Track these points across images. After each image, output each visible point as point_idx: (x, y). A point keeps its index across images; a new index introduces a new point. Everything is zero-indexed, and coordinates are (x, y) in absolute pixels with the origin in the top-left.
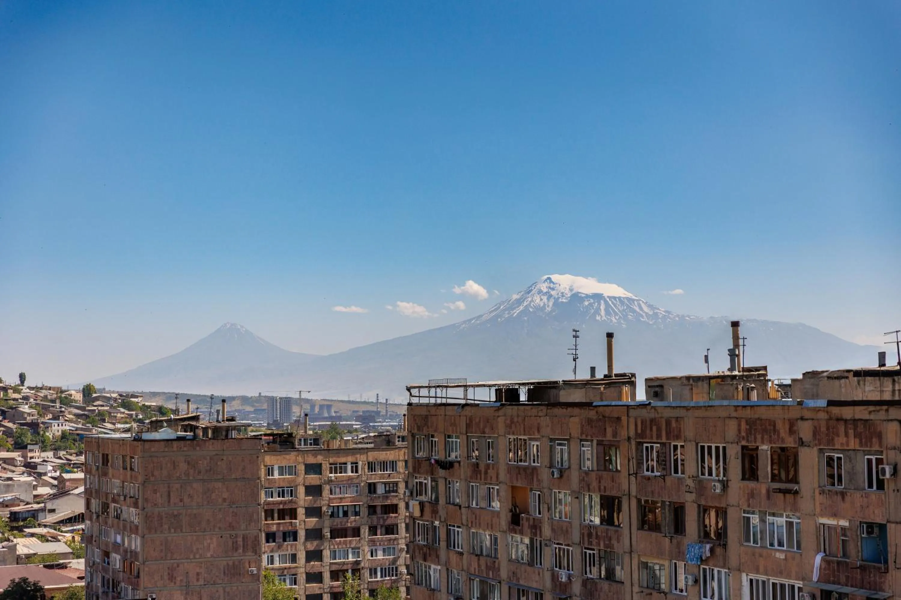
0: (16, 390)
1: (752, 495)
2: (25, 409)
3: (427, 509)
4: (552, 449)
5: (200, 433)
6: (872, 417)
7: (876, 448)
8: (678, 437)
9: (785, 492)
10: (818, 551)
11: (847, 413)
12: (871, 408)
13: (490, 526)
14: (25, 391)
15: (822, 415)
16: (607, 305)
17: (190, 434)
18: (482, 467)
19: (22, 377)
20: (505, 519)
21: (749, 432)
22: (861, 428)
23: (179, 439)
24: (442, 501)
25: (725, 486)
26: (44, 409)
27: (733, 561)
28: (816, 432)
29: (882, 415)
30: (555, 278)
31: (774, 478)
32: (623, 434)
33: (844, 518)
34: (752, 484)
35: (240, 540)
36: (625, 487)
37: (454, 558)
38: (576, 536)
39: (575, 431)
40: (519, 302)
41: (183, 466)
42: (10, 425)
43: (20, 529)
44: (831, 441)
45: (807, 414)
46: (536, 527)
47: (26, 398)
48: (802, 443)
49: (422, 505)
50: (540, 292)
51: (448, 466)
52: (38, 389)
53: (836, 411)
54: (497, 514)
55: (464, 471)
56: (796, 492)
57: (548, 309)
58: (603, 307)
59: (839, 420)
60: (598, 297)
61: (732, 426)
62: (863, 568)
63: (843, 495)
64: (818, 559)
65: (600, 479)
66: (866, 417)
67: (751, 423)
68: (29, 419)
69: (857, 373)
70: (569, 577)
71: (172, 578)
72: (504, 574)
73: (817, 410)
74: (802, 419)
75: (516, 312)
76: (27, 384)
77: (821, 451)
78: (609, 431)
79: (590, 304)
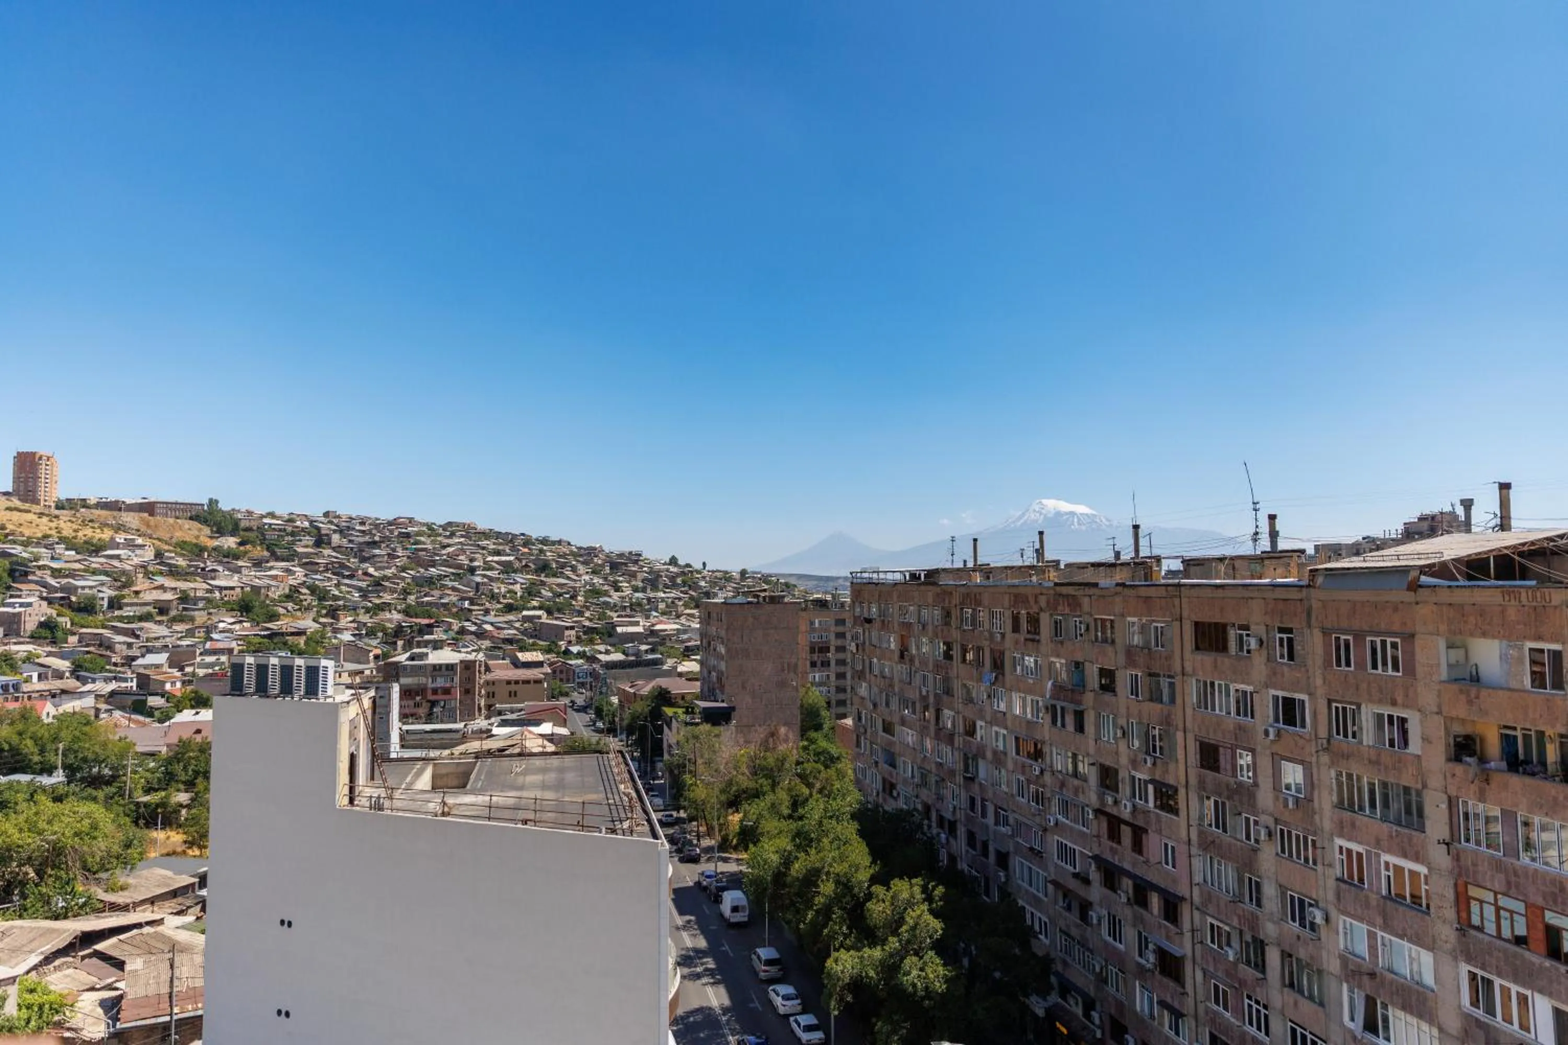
0: (698, 572)
1: (1017, 642)
2: (703, 584)
3: (860, 648)
4: (919, 612)
5: (761, 599)
6: (1076, 593)
7: (1078, 613)
8: (980, 605)
9: (1033, 640)
10: (1050, 679)
11: (1065, 590)
12: (1077, 587)
13: (890, 659)
14: (706, 572)
15: (1052, 592)
16: (1079, 520)
17: (756, 600)
18: (886, 622)
19: (704, 564)
20: (896, 656)
21: (1015, 602)
22: (1071, 600)
23: (749, 603)
24: (867, 643)
25: (1003, 635)
26: (713, 583)
27: (1008, 685)
28: (1048, 602)
29: (1081, 592)
30: (1045, 501)
31: (1028, 632)
32: (954, 602)
33: (1063, 658)
34: (1016, 635)
35: (786, 666)
36: (955, 636)
37: (873, 678)
38: (931, 667)
39: (930, 600)
40: (1020, 518)
41: (751, 620)
42: (693, 593)
43: (688, 656)
44: (1056, 609)
45: (1044, 591)
46: (912, 661)
47: (704, 578)
48: (1041, 610)
49: (857, 646)
50: (1034, 511)
51: (869, 621)
52: (713, 572)
53: (1058, 588)
54: (892, 651)
55: (877, 624)
56: (1038, 641)
57: (1040, 522)
58: (1076, 520)
59: (1060, 595)
60: (1072, 514)
61: (1007, 597)
62: (1073, 691)
63: (1062, 643)
64: (1050, 684)
65: (942, 631)
66: (1074, 593)
67: (1016, 596)
68: (705, 590)
69: (1093, 565)
70: (928, 692)
71: (744, 687)
72: (896, 689)
73: (1048, 588)
74: (1041, 594)
75: (1019, 524)
76: (707, 568)
77: (1051, 615)
78: (947, 601)
79: (1068, 519)
